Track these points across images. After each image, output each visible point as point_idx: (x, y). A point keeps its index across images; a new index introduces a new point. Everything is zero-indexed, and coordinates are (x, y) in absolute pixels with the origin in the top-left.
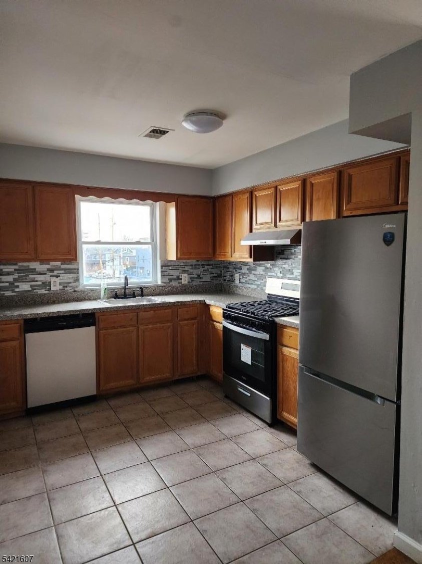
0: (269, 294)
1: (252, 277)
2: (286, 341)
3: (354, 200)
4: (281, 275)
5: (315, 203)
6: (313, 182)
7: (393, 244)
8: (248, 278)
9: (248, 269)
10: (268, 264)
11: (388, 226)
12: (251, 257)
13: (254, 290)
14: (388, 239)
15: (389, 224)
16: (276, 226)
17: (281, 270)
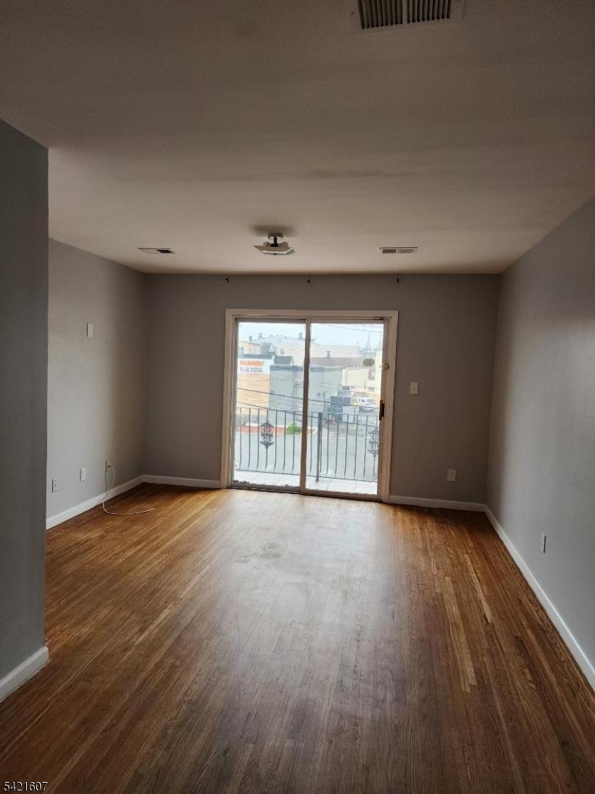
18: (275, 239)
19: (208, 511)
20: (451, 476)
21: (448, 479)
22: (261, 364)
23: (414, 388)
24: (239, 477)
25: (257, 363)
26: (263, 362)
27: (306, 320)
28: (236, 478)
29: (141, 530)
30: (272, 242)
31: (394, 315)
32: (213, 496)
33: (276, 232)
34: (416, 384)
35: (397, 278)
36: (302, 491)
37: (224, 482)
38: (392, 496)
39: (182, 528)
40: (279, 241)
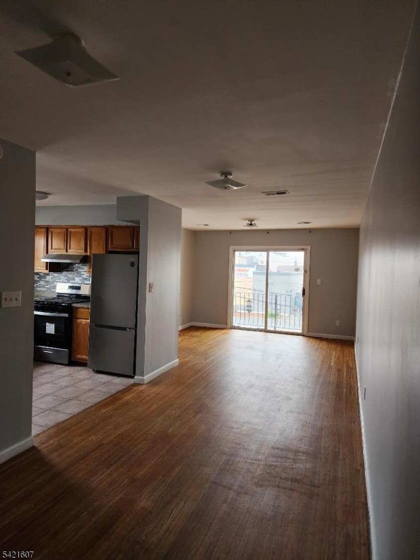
0: (58, 293)
1: (42, 283)
2: (79, 315)
3: (114, 243)
4: (66, 281)
5: (93, 242)
6: (92, 231)
7: (134, 267)
8: (39, 284)
9: (38, 278)
10: (56, 275)
11: (132, 259)
12: (47, 269)
13: (44, 291)
14: (132, 264)
15: (132, 258)
16: (67, 251)
17: (66, 278)
18: (251, 222)
19: (223, 335)
20: (338, 323)
21: (336, 324)
22: (247, 271)
23: (319, 281)
24: (235, 324)
25: (244, 270)
26: (249, 269)
27: (267, 250)
28: (234, 325)
29: (196, 339)
30: (250, 223)
31: (309, 248)
32: (224, 331)
33: (251, 220)
34: (320, 280)
35: (310, 231)
36: (266, 331)
37: (229, 326)
38: (309, 333)
39: (212, 340)
40: (253, 223)
